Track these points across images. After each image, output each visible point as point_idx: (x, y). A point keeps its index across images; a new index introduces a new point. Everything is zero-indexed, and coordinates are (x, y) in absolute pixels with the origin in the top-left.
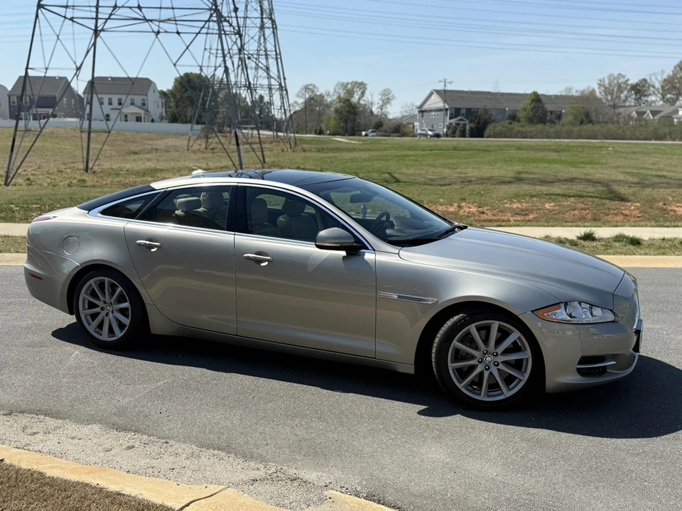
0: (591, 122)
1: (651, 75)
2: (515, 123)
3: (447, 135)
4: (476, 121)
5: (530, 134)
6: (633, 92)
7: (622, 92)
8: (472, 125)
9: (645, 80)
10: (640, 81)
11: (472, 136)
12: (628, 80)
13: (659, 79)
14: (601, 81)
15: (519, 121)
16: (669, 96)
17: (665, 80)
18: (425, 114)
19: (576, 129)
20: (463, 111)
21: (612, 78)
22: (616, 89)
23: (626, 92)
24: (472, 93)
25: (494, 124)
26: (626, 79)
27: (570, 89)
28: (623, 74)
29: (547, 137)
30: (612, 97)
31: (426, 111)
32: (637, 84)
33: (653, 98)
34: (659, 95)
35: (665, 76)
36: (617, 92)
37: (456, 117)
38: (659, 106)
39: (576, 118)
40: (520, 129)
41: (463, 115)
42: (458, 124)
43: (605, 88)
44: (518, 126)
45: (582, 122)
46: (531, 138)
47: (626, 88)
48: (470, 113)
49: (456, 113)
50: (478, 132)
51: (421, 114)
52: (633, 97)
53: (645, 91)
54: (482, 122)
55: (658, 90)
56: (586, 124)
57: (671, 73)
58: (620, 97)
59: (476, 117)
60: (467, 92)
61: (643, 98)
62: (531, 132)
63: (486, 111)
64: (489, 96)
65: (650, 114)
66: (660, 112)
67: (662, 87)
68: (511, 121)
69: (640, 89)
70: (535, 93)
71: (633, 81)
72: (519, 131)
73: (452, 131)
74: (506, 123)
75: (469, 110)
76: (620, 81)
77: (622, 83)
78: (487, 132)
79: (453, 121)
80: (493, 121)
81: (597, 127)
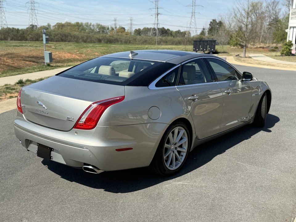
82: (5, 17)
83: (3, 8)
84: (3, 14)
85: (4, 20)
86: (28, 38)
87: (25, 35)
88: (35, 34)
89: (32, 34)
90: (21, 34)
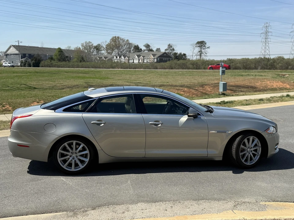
0: (84, 61)
1: (102, 43)
2: (53, 61)
3: (21, 66)
4: (34, 60)
5: (61, 66)
6: (95, 49)
7: (91, 49)
8: (34, 61)
9: (99, 45)
10: (97, 45)
11: (34, 66)
12: (93, 44)
13: (105, 44)
14: (82, 44)
15: (54, 60)
16: (109, 51)
17: (107, 45)
18: (8, 56)
19: (80, 64)
20: (27, 55)
21: (87, 43)
22: (88, 48)
23: (92, 49)
24: (30, 47)
25: (43, 61)
26: (92, 44)
27: (70, 47)
28: (91, 42)
29: (69, 67)
30: (87, 51)
31: (8, 55)
32: (97, 46)
33: (103, 52)
34: (106, 51)
35: (107, 43)
36: (89, 49)
37: (24, 58)
38: (106, 55)
39: (78, 59)
40: (56, 64)
41: (27, 57)
42: (26, 61)
43: (84, 47)
44: (55, 62)
45: (81, 61)
46: (62, 67)
47: (92, 47)
48: (30, 56)
49: (24, 56)
50: (37, 65)
51: (6, 56)
52: (96, 51)
53: (100, 49)
54: (37, 60)
55: (105, 48)
56: (83, 62)
57: (109, 42)
58: (91, 51)
59: (34, 58)
60: (28, 47)
61: (100, 52)
62: (61, 65)
63: (38, 55)
64: (38, 49)
65: (104, 58)
66: (107, 57)
67: (106, 47)
68: (51, 60)
69: (98, 48)
70: (59, 48)
71: (95, 45)
72: (55, 65)
73: (24, 64)
74: (49, 61)
75: (29, 55)
76: (90, 44)
77: (91, 45)
78: (41, 65)
79: (23, 59)
80: (43, 60)
81: (88, 63)
82: (269, 47)
83: (268, 38)
84: (267, 44)
85: (267, 49)
86: (278, 66)
87: (275, 64)
88: (285, 62)
89: (282, 62)
90: (272, 63)
